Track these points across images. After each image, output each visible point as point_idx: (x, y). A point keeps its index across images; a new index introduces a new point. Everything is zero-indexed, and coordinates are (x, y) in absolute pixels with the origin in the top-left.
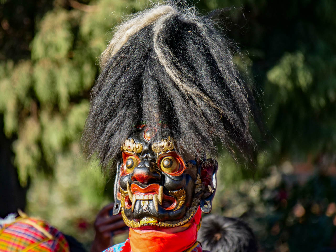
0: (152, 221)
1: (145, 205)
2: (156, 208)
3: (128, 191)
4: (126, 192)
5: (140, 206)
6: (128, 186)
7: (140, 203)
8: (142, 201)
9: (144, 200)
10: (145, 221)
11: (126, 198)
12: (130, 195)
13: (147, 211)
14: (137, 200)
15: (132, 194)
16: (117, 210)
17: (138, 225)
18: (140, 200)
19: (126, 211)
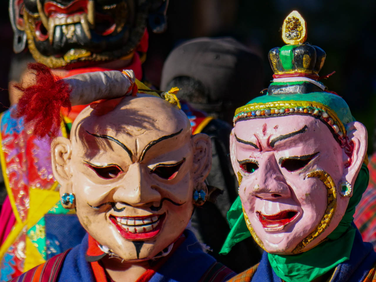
0: (84, 54)
1: (69, 33)
2: (88, 34)
3: (41, 14)
4: (36, 15)
5: (62, 34)
6: (39, 6)
7: (61, 30)
8: (64, 28)
9: (67, 25)
10: (72, 55)
11: (36, 25)
12: (44, 19)
13: (75, 39)
14: (55, 27)
15: (48, 18)
16: (20, 45)
17: (61, 62)
18: (61, 26)
19: (38, 45)
